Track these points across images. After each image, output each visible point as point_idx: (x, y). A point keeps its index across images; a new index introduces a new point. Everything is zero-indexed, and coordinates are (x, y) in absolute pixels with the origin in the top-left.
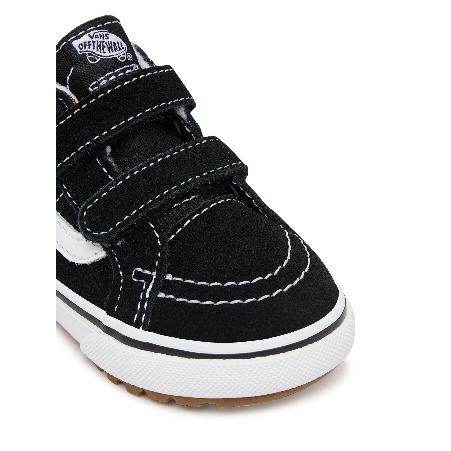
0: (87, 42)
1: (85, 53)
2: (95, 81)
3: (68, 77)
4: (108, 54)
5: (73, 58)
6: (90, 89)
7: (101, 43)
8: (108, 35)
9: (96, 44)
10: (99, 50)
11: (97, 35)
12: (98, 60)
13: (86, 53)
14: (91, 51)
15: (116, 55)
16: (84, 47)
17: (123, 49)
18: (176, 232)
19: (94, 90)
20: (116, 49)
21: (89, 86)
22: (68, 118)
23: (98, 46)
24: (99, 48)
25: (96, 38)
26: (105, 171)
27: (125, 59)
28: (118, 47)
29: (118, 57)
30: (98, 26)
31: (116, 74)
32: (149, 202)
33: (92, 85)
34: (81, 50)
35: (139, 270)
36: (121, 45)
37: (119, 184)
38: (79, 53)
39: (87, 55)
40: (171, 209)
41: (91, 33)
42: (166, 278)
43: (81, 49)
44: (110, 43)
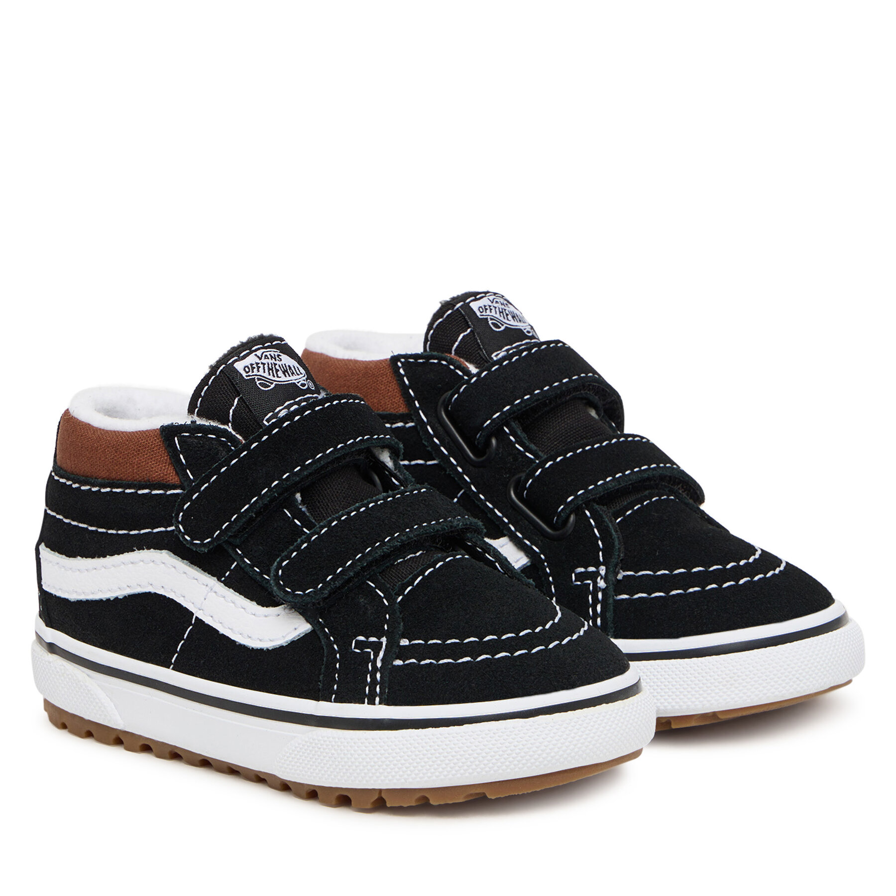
0: (254, 364)
1: (253, 377)
2: (270, 412)
3: (231, 411)
4: (283, 378)
5: (237, 384)
6: (265, 422)
7: (273, 366)
8: (281, 356)
9: (266, 366)
10: (271, 374)
11: (266, 356)
12: (272, 386)
13: (255, 378)
14: (260, 376)
15: (295, 380)
16: (251, 370)
17: (301, 374)
18: (404, 592)
19: (270, 423)
20: (293, 373)
21: (263, 420)
22: (242, 455)
23: (269, 369)
24: (271, 371)
25: (265, 358)
26: (298, 523)
27: (306, 387)
28: (294, 372)
29: (298, 383)
30: (266, 345)
31: (298, 403)
32: (367, 551)
33: (267, 417)
34: (247, 374)
35: (361, 638)
36: (298, 369)
37: (323, 531)
38: (245, 378)
39: (256, 380)
40: (393, 565)
41: (259, 353)
42: (401, 644)
43: (247, 372)
44: (284, 366)
